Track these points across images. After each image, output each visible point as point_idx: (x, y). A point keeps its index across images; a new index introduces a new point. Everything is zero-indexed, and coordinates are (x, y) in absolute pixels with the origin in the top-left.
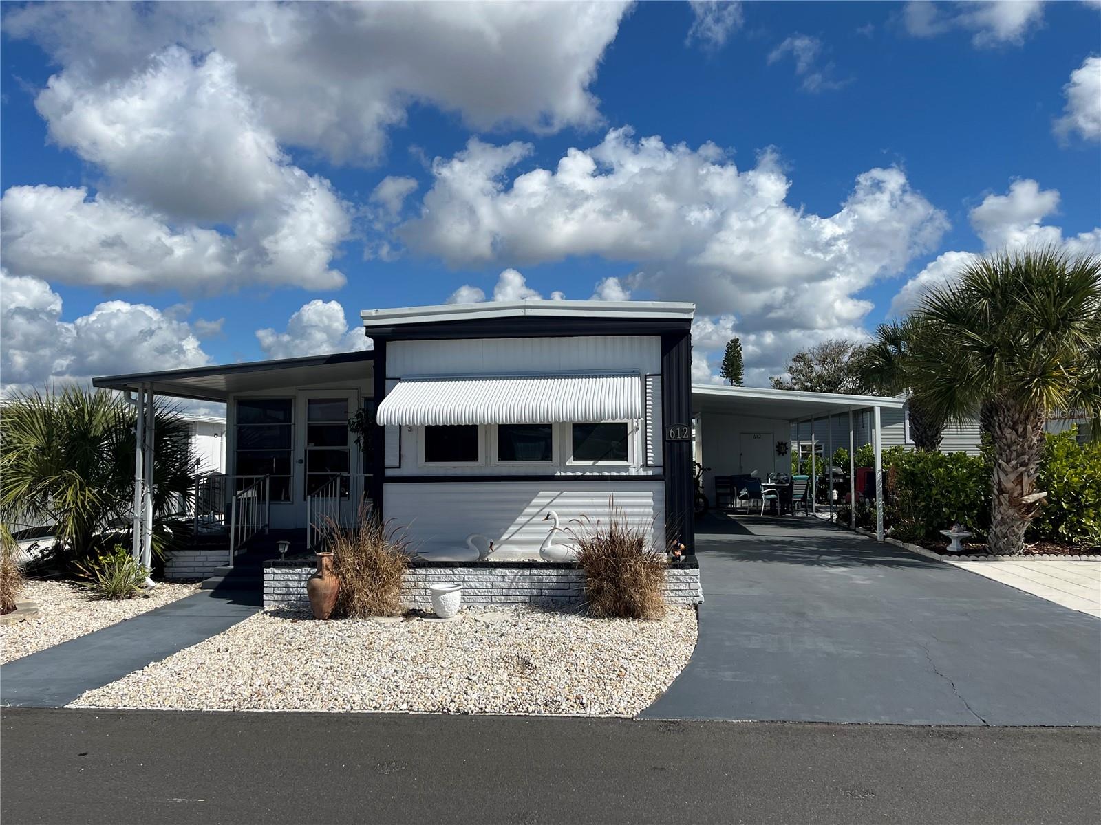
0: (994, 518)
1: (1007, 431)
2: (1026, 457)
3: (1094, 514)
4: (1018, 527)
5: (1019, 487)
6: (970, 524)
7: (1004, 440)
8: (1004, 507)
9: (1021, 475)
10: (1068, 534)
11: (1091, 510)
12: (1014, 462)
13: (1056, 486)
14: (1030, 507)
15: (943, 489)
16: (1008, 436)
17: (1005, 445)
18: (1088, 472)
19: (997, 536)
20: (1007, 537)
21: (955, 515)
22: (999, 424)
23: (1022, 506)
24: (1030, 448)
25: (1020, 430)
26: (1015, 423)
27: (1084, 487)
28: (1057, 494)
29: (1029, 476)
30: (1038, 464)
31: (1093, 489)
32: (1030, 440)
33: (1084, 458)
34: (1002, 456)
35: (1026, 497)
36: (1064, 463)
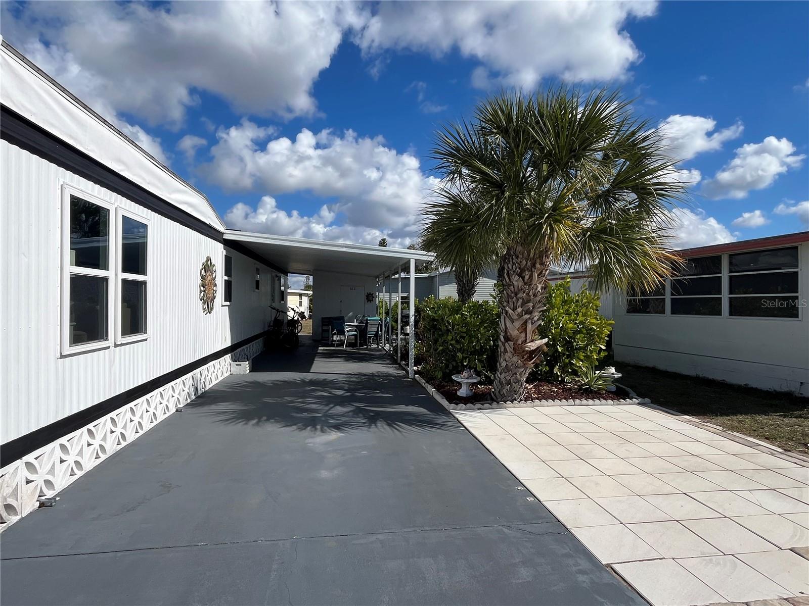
0: (500, 364)
1: (515, 278)
2: (531, 305)
3: (583, 356)
4: (520, 375)
5: (523, 335)
6: (479, 368)
7: (512, 287)
8: (508, 355)
9: (526, 322)
10: (561, 375)
11: (581, 353)
12: (519, 310)
13: (554, 331)
14: (532, 353)
15: (458, 334)
16: (515, 283)
17: (512, 293)
18: (580, 318)
19: (501, 383)
20: (510, 384)
21: (468, 359)
22: (508, 272)
23: (525, 353)
24: (535, 295)
25: (527, 277)
26: (522, 271)
27: (576, 332)
28: (554, 340)
29: (532, 323)
30: (541, 311)
31: (583, 334)
32: (535, 287)
33: (577, 306)
34: (509, 303)
35: (529, 344)
36: (562, 311)
